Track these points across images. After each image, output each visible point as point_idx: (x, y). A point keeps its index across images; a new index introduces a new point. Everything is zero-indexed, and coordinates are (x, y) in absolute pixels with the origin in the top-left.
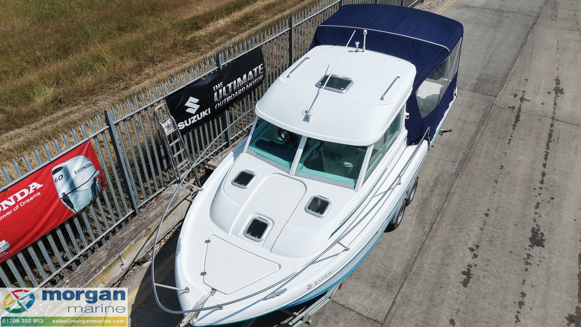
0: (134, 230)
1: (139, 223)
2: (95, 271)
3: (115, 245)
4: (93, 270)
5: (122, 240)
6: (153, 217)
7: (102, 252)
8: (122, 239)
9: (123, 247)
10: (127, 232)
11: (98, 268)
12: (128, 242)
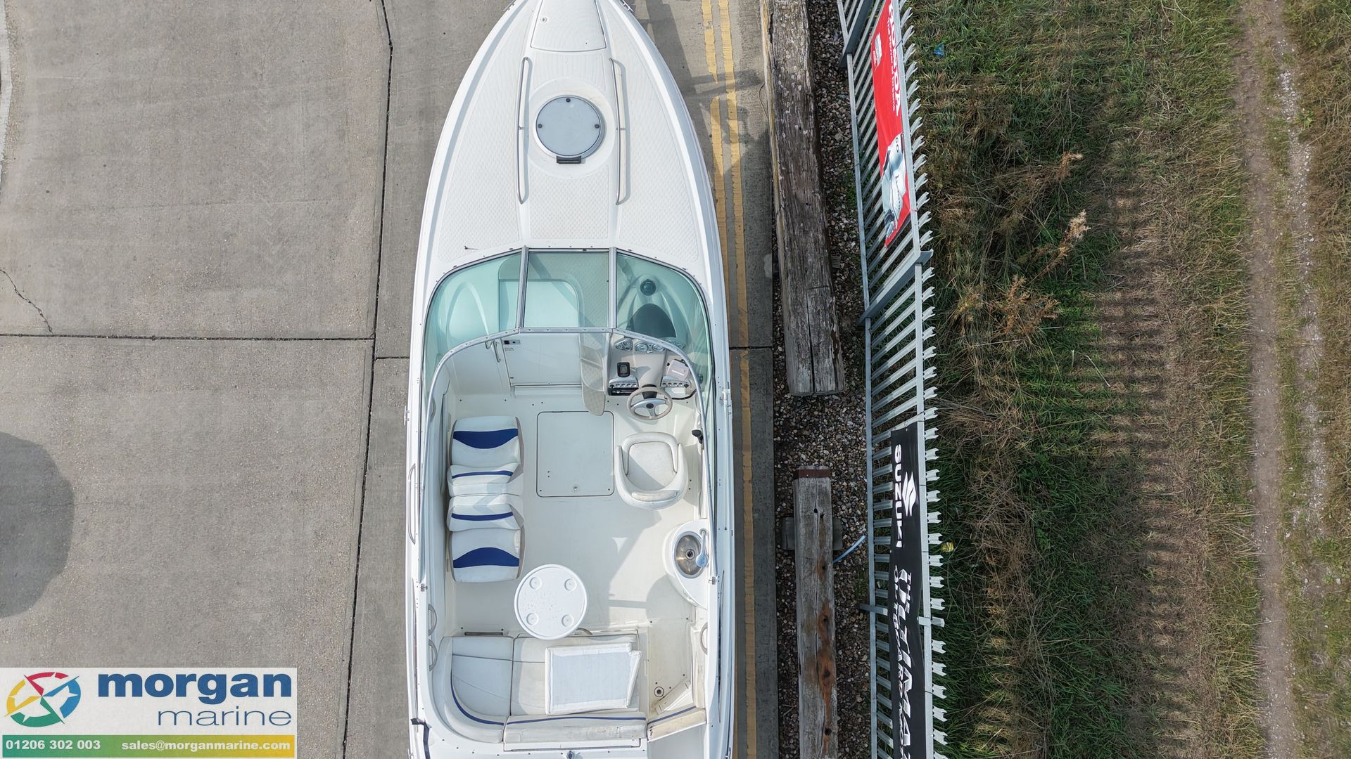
0: (807, 258)
1: (811, 273)
2: (787, 166)
3: (804, 217)
4: (792, 166)
5: (804, 231)
6: (803, 298)
7: (809, 194)
8: (806, 233)
9: (790, 222)
10: (811, 246)
11: (788, 173)
12: (792, 232)
